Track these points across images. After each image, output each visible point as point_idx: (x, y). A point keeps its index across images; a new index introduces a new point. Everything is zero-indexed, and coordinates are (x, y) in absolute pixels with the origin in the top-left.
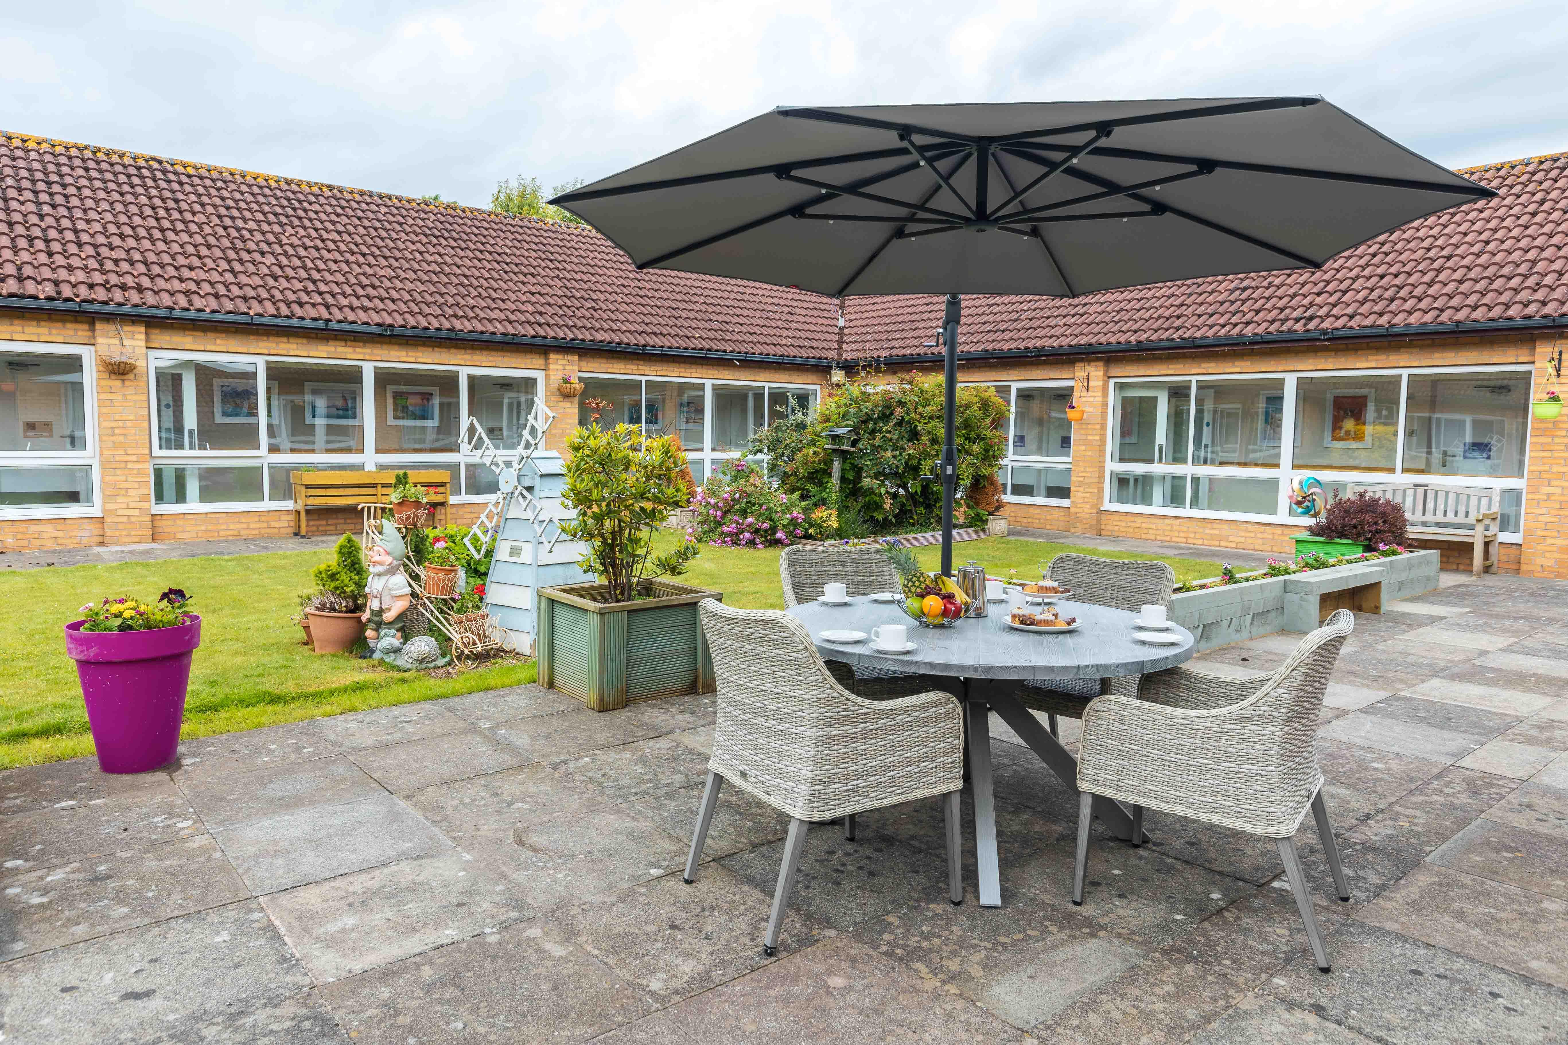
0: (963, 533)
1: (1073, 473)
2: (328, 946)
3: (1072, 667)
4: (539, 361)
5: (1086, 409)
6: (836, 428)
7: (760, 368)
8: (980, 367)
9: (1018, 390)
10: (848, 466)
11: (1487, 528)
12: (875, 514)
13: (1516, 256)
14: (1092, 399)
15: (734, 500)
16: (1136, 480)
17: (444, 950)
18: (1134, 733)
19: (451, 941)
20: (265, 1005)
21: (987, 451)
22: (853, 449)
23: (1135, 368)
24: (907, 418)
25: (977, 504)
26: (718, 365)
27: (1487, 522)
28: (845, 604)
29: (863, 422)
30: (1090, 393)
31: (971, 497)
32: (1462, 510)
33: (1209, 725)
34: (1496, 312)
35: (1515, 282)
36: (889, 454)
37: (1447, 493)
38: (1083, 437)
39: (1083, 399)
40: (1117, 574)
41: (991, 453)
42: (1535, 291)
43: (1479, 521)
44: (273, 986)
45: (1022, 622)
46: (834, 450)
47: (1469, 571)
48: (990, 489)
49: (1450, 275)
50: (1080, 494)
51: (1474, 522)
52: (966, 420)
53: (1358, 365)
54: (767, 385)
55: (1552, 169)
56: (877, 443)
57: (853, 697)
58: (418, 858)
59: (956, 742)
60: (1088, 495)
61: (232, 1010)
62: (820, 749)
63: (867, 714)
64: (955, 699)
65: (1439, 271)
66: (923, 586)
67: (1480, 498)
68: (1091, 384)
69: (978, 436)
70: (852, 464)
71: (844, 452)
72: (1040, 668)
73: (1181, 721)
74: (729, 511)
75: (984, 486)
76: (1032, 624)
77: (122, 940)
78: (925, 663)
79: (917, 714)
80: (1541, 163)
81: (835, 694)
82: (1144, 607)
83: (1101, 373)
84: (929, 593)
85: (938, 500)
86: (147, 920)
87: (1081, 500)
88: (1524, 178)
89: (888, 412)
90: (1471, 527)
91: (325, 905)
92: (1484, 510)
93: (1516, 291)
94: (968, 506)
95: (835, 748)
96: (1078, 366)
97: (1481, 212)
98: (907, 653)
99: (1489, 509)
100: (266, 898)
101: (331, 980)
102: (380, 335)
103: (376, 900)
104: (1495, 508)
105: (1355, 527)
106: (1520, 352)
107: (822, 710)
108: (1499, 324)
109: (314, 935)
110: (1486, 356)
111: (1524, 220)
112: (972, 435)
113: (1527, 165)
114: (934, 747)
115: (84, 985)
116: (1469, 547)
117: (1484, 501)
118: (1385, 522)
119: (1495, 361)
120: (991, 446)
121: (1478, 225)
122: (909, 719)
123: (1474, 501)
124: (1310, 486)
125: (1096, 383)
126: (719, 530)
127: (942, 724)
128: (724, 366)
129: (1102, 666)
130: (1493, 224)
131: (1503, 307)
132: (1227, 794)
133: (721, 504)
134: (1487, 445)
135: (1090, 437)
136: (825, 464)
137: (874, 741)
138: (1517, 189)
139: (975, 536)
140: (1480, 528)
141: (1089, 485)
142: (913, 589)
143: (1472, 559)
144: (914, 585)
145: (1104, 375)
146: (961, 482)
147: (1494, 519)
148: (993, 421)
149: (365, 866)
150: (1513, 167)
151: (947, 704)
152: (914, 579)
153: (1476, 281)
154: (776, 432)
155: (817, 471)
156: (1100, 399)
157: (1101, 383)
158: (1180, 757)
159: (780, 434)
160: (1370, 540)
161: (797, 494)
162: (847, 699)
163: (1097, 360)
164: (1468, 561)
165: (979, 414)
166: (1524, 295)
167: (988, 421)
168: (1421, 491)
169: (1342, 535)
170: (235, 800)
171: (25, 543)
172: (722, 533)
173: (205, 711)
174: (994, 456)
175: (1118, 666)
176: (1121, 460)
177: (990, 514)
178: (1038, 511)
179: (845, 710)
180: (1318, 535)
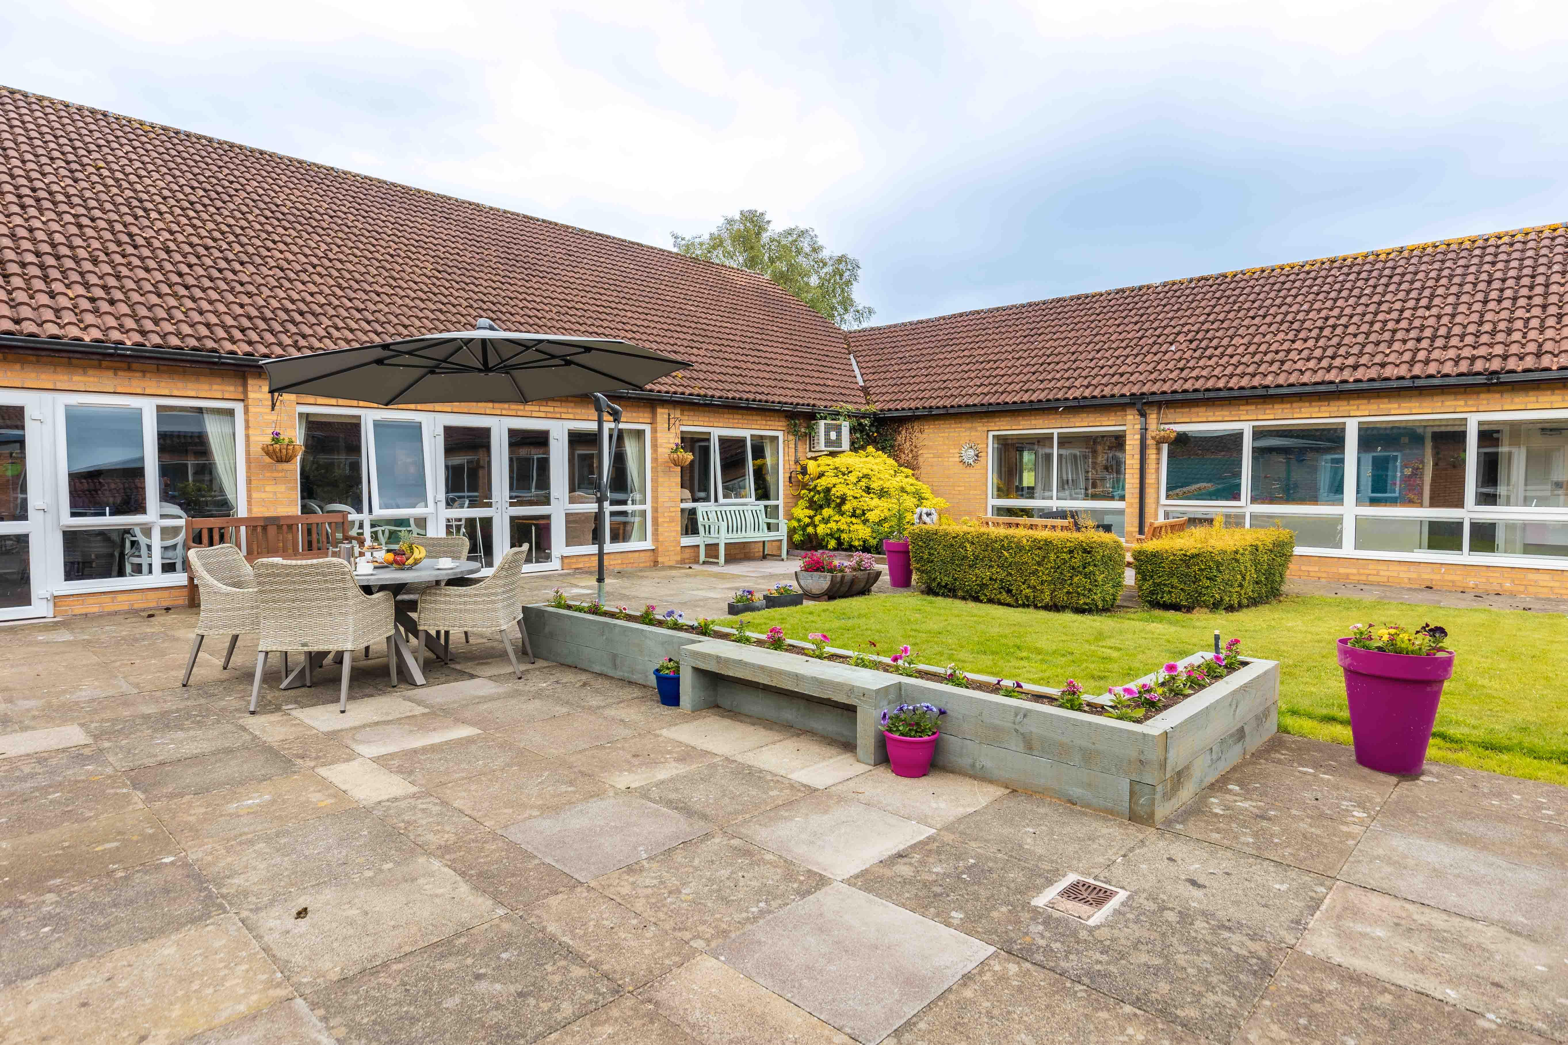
2: (1339, 936)
17: (1424, 998)
19: (1441, 997)
20: (1247, 935)
44: (1267, 929)
58: (1511, 931)
61: (1227, 924)
77: (1229, 854)
86: (1254, 852)
91: (1380, 913)
100: (1343, 884)
101: (1309, 953)
103: (1424, 935)
109: (1340, 923)
115: (1180, 862)
149: (1453, 910)
170: (1422, 817)
171: (1522, 588)
173: (1487, 749)
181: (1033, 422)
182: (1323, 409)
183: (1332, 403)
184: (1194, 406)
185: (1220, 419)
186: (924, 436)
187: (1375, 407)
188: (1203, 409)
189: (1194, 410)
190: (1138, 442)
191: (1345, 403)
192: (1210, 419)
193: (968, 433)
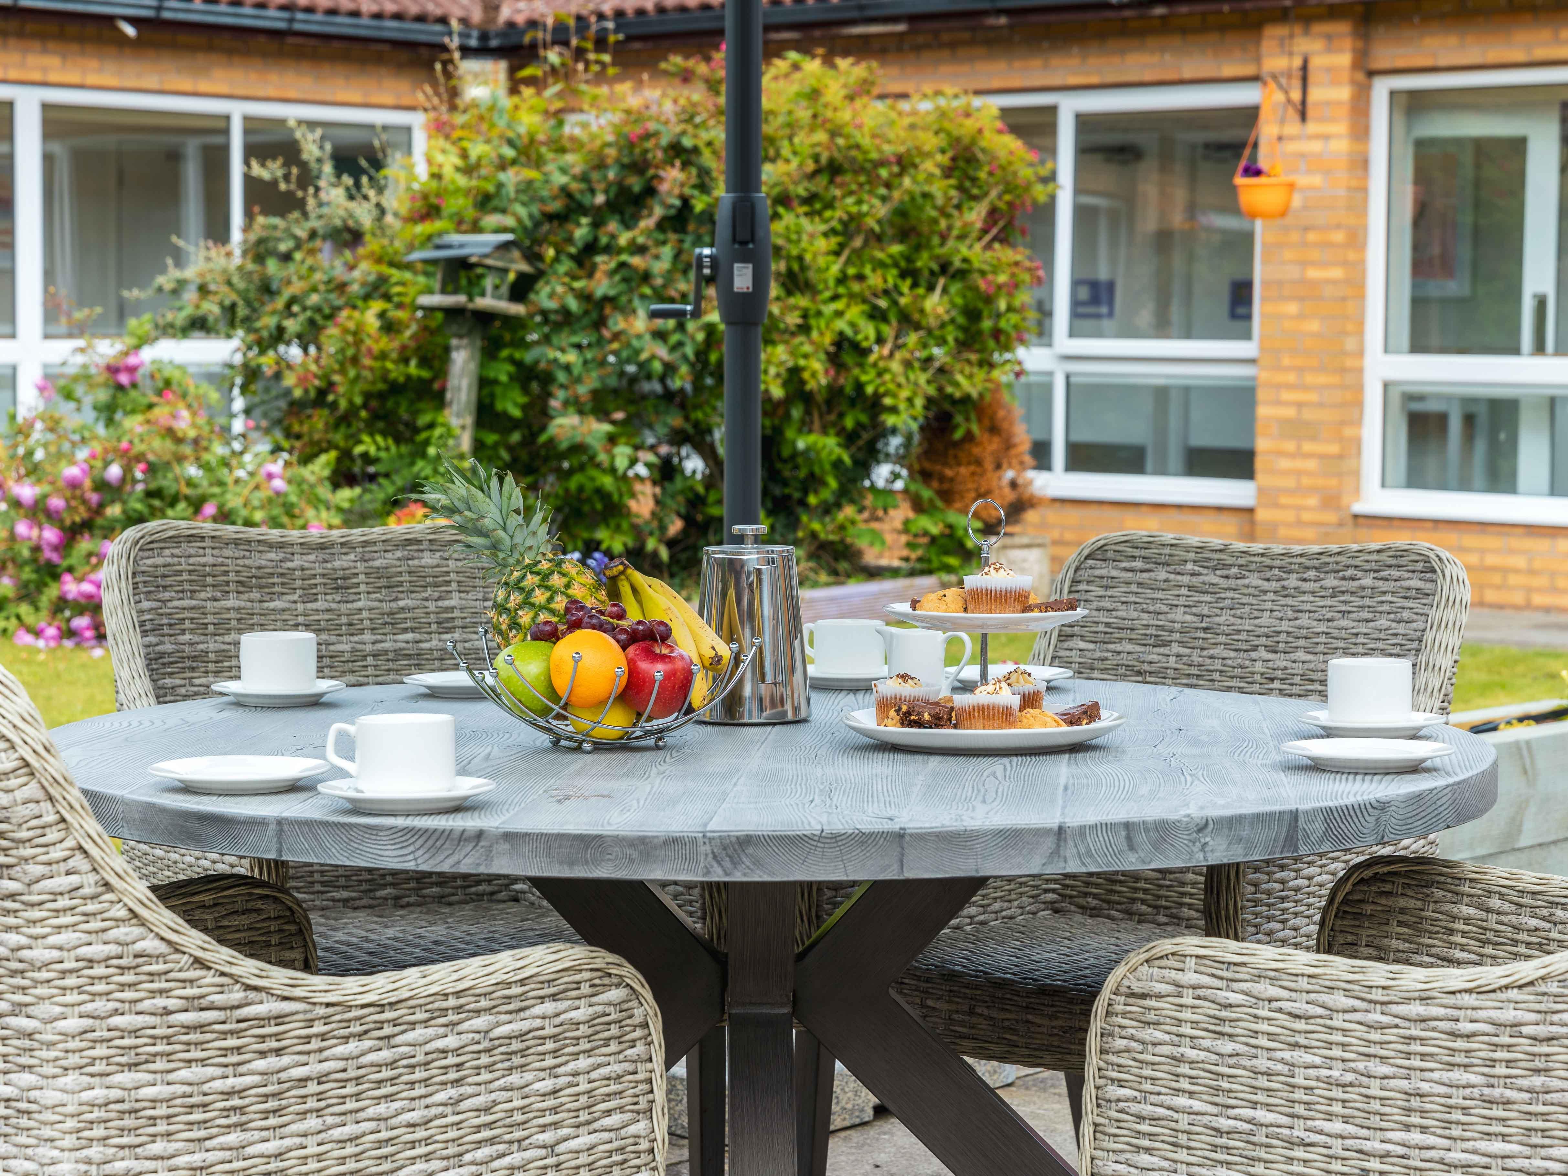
1: (1261, 395)
3: (1039, 833)
5: (1302, 180)
6: (455, 238)
7: (210, 48)
8: (953, 46)
9: (1084, 122)
10: (502, 372)
12: (602, 534)
14: (1315, 146)
15: (102, 486)
16: (1469, 420)
18: (1262, 1063)
21: (973, 315)
22: (518, 309)
23: (1452, 40)
24: (699, 205)
25: (947, 496)
26: (61, 37)
28: (314, 702)
29: (550, 217)
30: (1312, 127)
31: (925, 476)
33: (1509, 1015)
36: (640, 323)
38: (1293, 272)
39: (1291, 147)
40: (1283, 592)
41: (987, 324)
45: (909, 719)
46: (453, 313)
48: (990, 447)
50: (1285, 464)
52: (901, 213)
54: (237, 109)
56: (602, 286)
57: (221, 955)
59: (640, 1127)
60: (1311, 465)
62: (95, 1152)
63: (279, 1019)
64: (628, 971)
66: (560, 603)
68: (1316, 94)
69: (944, 267)
70: (519, 364)
71: (485, 318)
72: (922, 837)
73: (1416, 1009)
74: (86, 526)
75: (969, 437)
76: (938, 721)
78: (509, 837)
79: (479, 1023)
81: (150, 944)
82: (1338, 663)
83: (1344, 59)
84: (575, 625)
85: (813, 481)
87: (1290, 482)
89: (635, 183)
94: (918, 506)
95: (158, 1147)
96: (1273, 33)
98: (459, 807)
107: (101, 1006)
112: (923, 261)
114: (551, 1147)
120: (989, 300)
122: (451, 1042)
125: (1331, 90)
126: (52, 591)
127: (583, 1063)
128: (82, 40)
129: (1145, 826)
133: (56, 502)
135: (1313, 273)
136: (424, 362)
137: (312, 1123)
141: (1313, 430)
142: (525, 618)
144: (526, 603)
145: (1356, 65)
146: (890, 420)
148: (993, 213)
151: (597, 989)
152: (531, 580)
154: (260, 259)
155: (395, 389)
156: (1341, 146)
157: (1344, 93)
158: (1416, 1137)
159: (272, 266)
161: (322, 465)
162: (199, 963)
165: (940, 189)
167: (975, 215)
172: (61, 604)
174: (997, 333)
175: (1202, 828)
176: (1418, 346)
177: (990, 529)
179: (193, 1004)
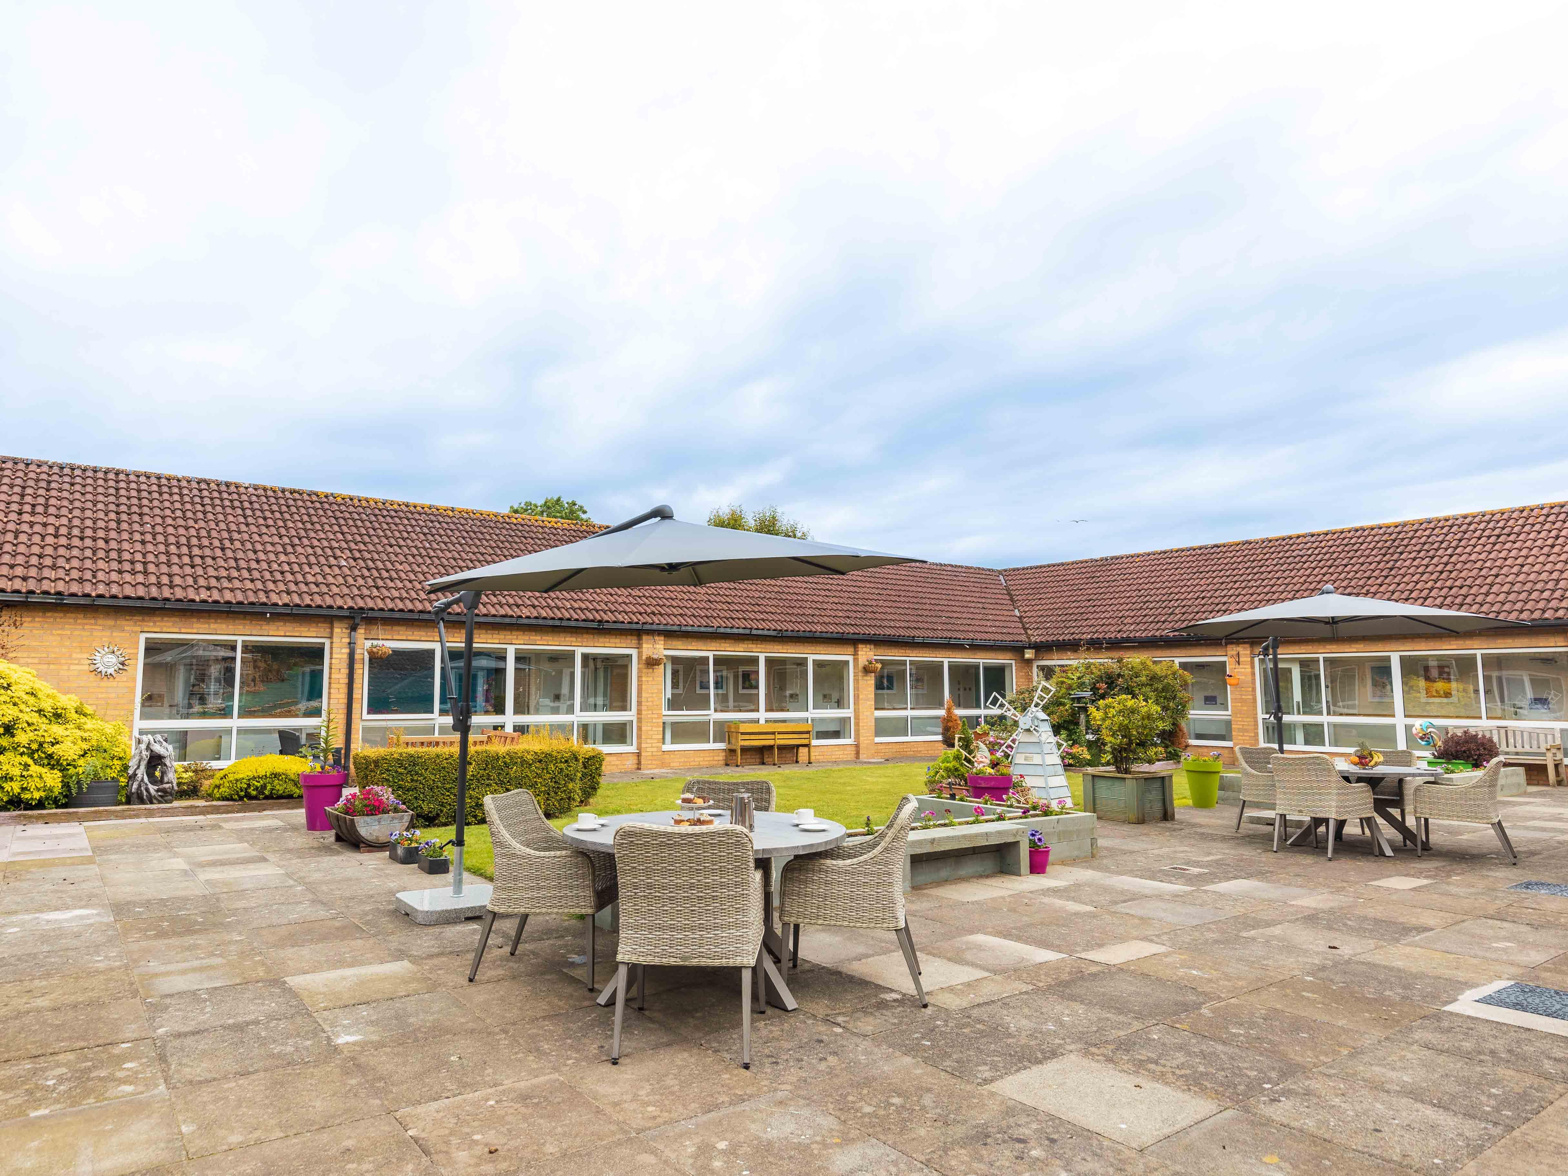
0: (1167, 764)
1: (1232, 722)
4: (851, 650)
5: (1238, 677)
6: (1080, 693)
9: (1182, 664)
11: (1554, 754)
13: (1544, 576)
14: (1242, 670)
21: (1179, 707)
27: (1554, 751)
30: (1240, 666)
32: (1535, 743)
34: (1537, 615)
35: (1546, 594)
37: (1522, 732)
38: (1239, 697)
39: (1235, 670)
41: (1181, 709)
42: (1561, 601)
43: (1548, 750)
46: (1080, 707)
47: (1547, 784)
48: (1180, 735)
49: (1500, 589)
50: (1239, 738)
51: (1545, 751)
53: (1444, 647)
54: (981, 661)
55: (1560, 513)
60: (1247, 738)
65: (1491, 585)
67: (1546, 735)
68: (1241, 659)
75: (1176, 733)
80: (1552, 508)
83: (1249, 652)
87: (1240, 742)
88: (1541, 519)
90: (1544, 754)
92: (1550, 742)
93: (1548, 601)
96: (1230, 647)
97: (1514, 543)
99: (1554, 742)
102: (776, 637)
104: (1558, 742)
105: (1465, 752)
106: (1557, 639)
108: (1540, 622)
110: (1534, 641)
111: (1546, 550)
113: (1542, 509)
116: (1544, 767)
117: (1550, 737)
118: (1485, 749)
119: (1541, 645)
120: (1181, 704)
121: (1514, 553)
123: (1542, 737)
124: (1427, 728)
125: (1245, 658)
130: (1524, 552)
131: (1541, 612)
132: (1472, 812)
134: (1546, 700)
135: (1243, 697)
136: (1072, 717)
138: (1537, 527)
139: (1174, 766)
140: (1549, 755)
141: (1247, 731)
143: (1548, 776)
145: (1251, 653)
147: (1559, 749)
150: (1532, 510)
153: (1519, 593)
155: (1065, 721)
156: (1249, 670)
157: (1248, 659)
160: (1476, 760)
163: (1245, 643)
164: (1544, 778)
165: (1172, 682)
166: (1554, 604)
168: (1503, 731)
169: (1457, 758)
174: (1183, 711)
177: (1181, 752)
178: (1206, 750)
180: (1439, 758)
181: (213, 626)
182: (495, 636)
183: (501, 633)
184: (395, 625)
185: (418, 638)
186: (20, 632)
187: (527, 638)
188: (403, 628)
189: (395, 628)
190: (345, 656)
191: (509, 633)
192: (410, 638)
193: (108, 633)
